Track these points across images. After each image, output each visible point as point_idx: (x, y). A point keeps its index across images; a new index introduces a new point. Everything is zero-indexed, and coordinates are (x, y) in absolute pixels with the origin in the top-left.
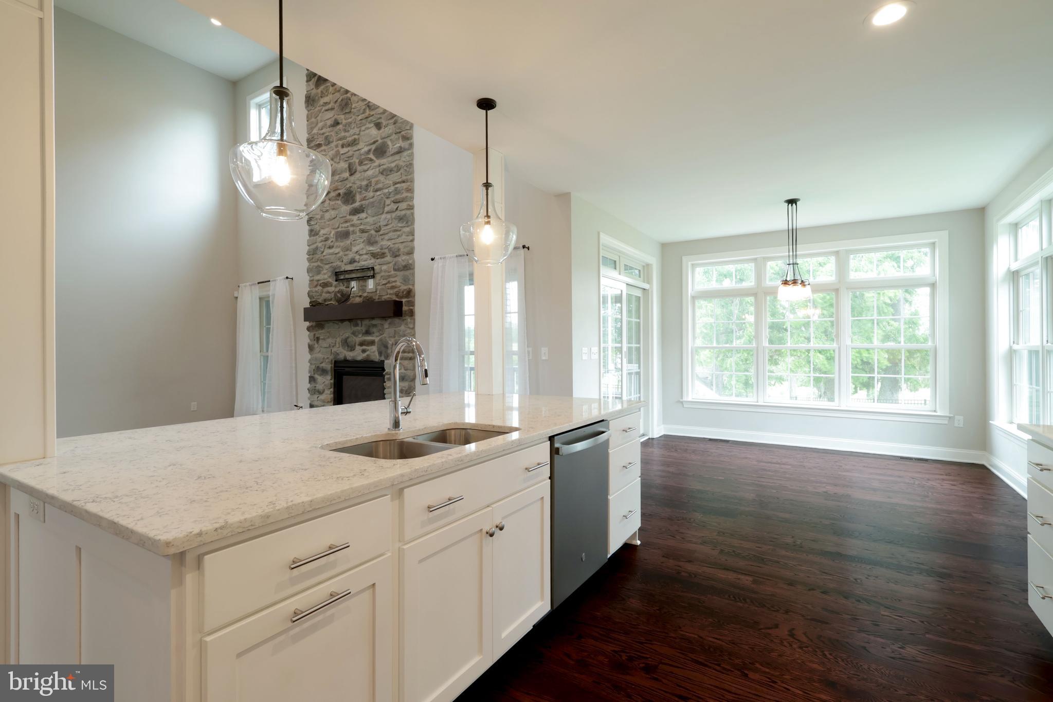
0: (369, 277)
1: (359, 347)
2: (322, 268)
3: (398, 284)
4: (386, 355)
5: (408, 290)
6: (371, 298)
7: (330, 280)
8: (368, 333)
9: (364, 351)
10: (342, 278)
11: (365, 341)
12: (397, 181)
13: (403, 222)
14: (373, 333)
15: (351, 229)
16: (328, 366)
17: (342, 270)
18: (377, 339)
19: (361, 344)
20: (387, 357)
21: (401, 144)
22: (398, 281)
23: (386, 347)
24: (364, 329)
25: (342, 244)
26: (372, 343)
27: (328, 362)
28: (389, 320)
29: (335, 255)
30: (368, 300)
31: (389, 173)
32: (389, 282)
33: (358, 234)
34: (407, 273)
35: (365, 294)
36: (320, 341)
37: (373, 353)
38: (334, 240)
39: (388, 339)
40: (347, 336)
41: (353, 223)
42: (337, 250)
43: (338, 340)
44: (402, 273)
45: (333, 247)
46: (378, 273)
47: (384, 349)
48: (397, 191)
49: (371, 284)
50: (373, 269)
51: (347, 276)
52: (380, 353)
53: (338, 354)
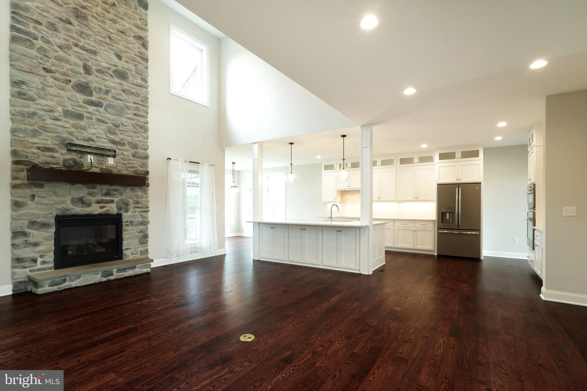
0: (109, 156)
1: (96, 204)
2: (41, 133)
3: (136, 165)
4: (126, 210)
5: (146, 171)
6: (111, 171)
7: (56, 148)
8: (107, 194)
9: (102, 207)
10: (74, 148)
11: (103, 200)
12: (137, 102)
13: (142, 130)
14: (115, 195)
15: (86, 114)
16: (53, 221)
17: (74, 143)
18: (116, 200)
19: (98, 202)
20: (127, 211)
21: (139, 81)
22: (136, 163)
23: (127, 204)
24: (104, 191)
25: (72, 122)
26: (112, 202)
27: (52, 216)
28: (130, 188)
29: (62, 128)
30: (108, 172)
31: (130, 94)
32: (129, 163)
33: (94, 121)
34: (145, 161)
35: (104, 167)
36: (36, 199)
37: (112, 209)
38: (62, 115)
39: (129, 200)
40: (82, 195)
41: (88, 110)
42: (67, 125)
43: (68, 199)
44: (141, 160)
45: (60, 120)
46: (118, 155)
47: (124, 205)
48: (137, 109)
49: (111, 161)
50: (115, 151)
51: (83, 150)
52: (120, 209)
53: (68, 210)
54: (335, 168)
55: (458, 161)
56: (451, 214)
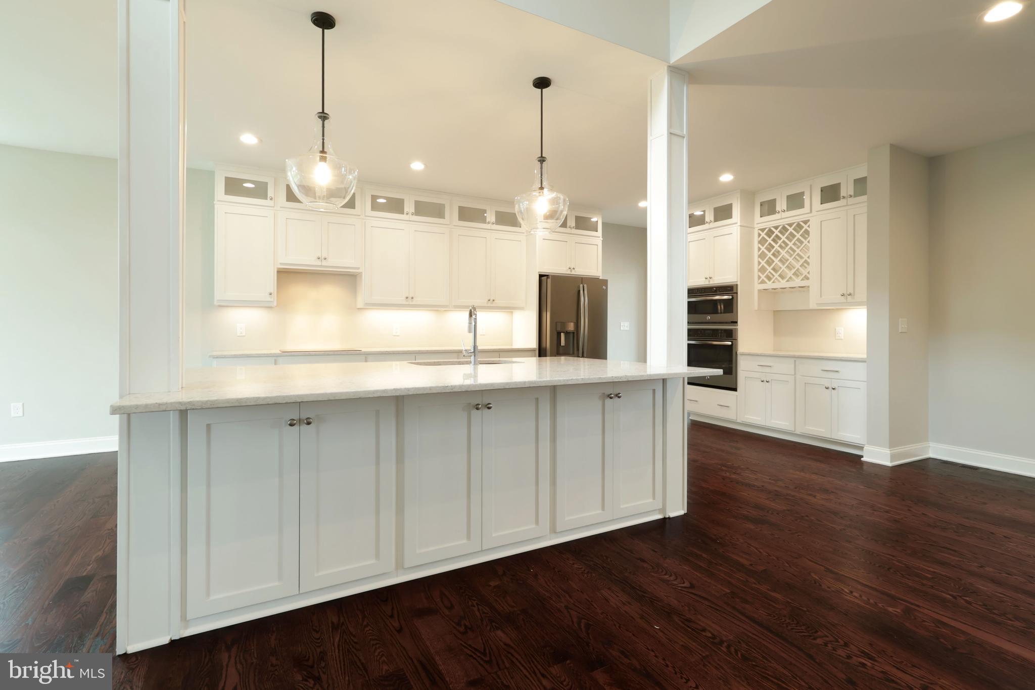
54: (270, 193)
55: (571, 234)
56: (571, 335)
